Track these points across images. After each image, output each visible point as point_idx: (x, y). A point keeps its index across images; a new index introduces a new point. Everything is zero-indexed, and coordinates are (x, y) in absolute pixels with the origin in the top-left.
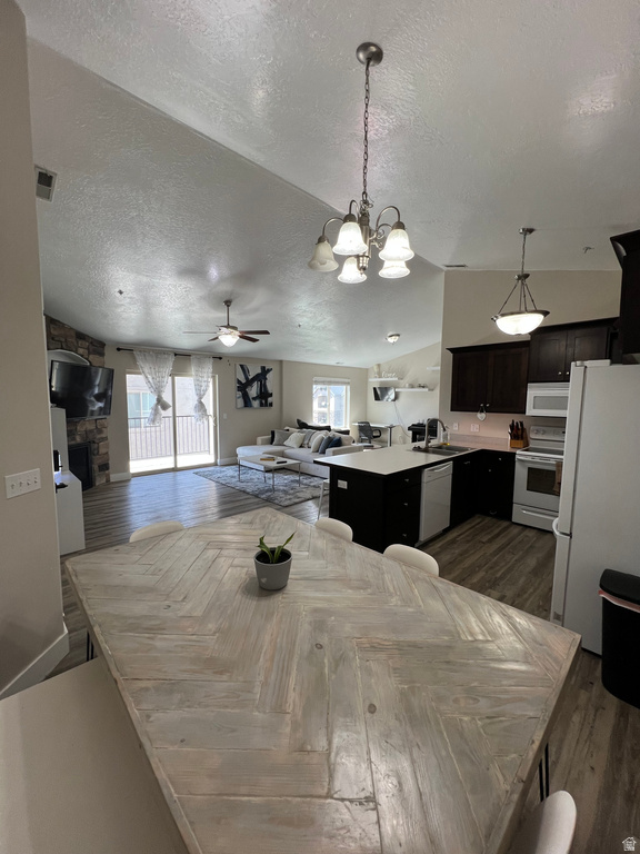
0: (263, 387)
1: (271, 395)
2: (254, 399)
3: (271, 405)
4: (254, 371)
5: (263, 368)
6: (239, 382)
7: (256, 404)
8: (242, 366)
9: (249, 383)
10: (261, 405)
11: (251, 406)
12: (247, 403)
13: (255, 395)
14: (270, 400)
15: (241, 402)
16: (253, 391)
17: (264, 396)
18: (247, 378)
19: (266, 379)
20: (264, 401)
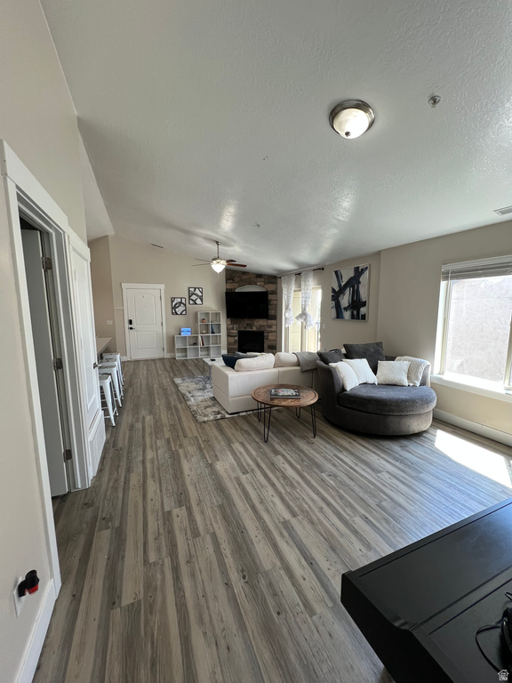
0: (356, 293)
1: (364, 304)
2: (346, 309)
3: (364, 317)
4: (347, 274)
5: (357, 269)
6: (333, 290)
7: (347, 315)
8: (336, 272)
9: (342, 290)
10: (353, 317)
11: (342, 318)
12: (339, 315)
13: (347, 305)
14: (363, 310)
15: (334, 312)
16: (345, 300)
17: (357, 304)
18: (340, 285)
19: (360, 283)
20: (355, 313)
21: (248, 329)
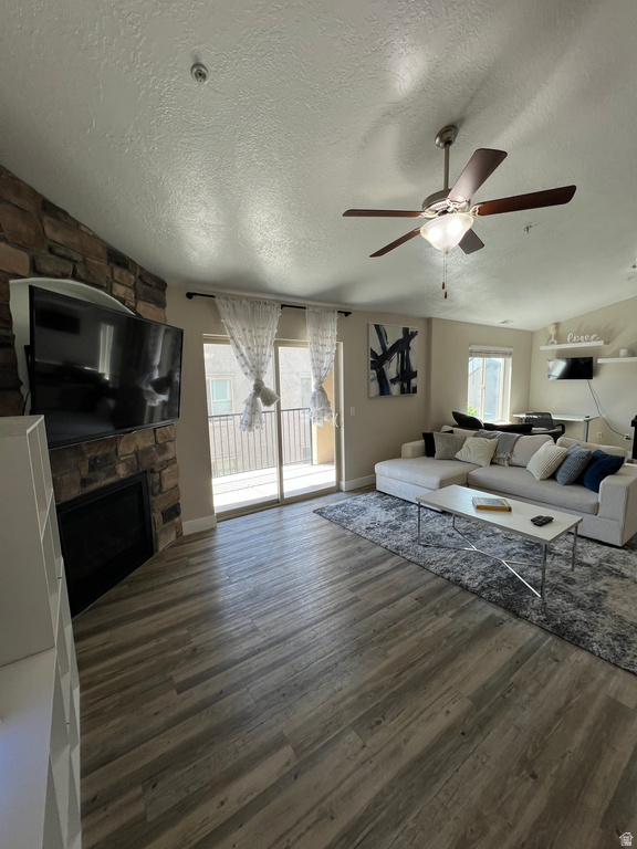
0: (405, 361)
1: (415, 375)
2: (393, 381)
3: (415, 390)
4: (394, 336)
5: (406, 331)
6: (373, 354)
7: (395, 389)
8: (377, 327)
9: (387, 355)
10: (402, 391)
11: (389, 393)
12: (384, 390)
13: (394, 376)
14: (413, 381)
15: (375, 387)
16: (392, 369)
17: (406, 375)
18: (384, 347)
19: (409, 348)
20: (405, 385)
21: (104, 481)
